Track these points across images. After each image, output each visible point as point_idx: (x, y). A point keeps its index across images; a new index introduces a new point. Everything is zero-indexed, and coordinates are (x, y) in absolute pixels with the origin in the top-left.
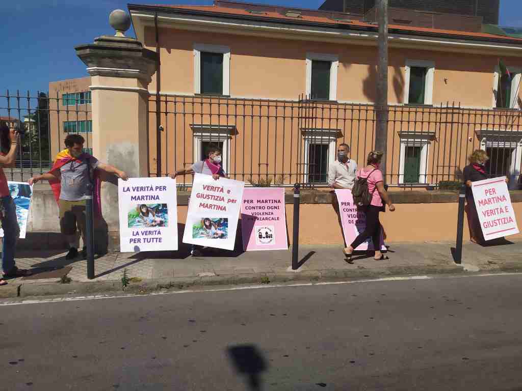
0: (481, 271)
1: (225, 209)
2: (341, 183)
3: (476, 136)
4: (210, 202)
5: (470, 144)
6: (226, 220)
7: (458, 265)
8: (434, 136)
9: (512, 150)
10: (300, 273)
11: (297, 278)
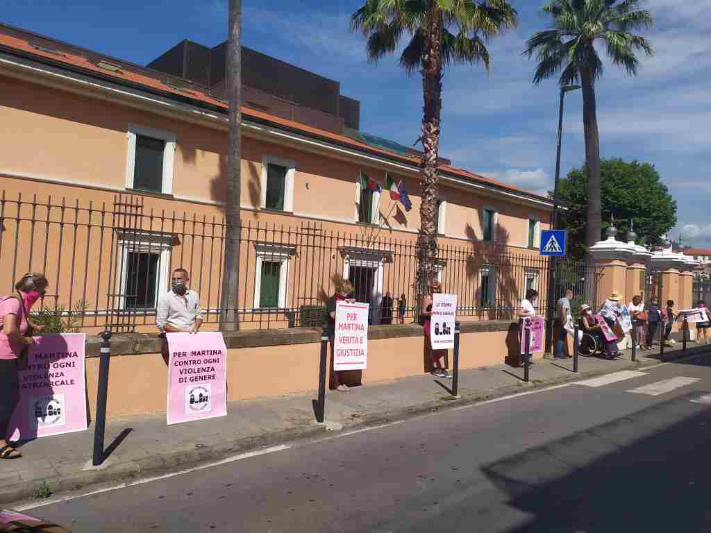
0: (344, 429)
2: (176, 323)
3: (339, 253)
5: (334, 261)
7: (320, 424)
8: (295, 250)
9: (375, 269)
10: (105, 469)
11: (101, 479)
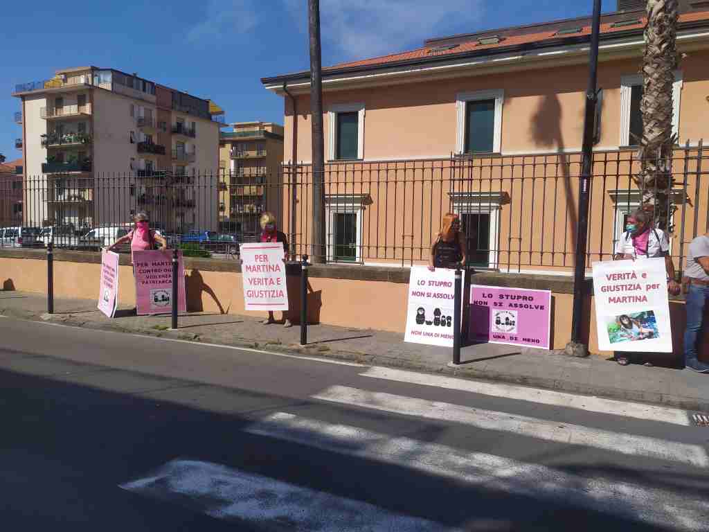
1: (645, 299)
4: (621, 294)
6: (651, 313)
